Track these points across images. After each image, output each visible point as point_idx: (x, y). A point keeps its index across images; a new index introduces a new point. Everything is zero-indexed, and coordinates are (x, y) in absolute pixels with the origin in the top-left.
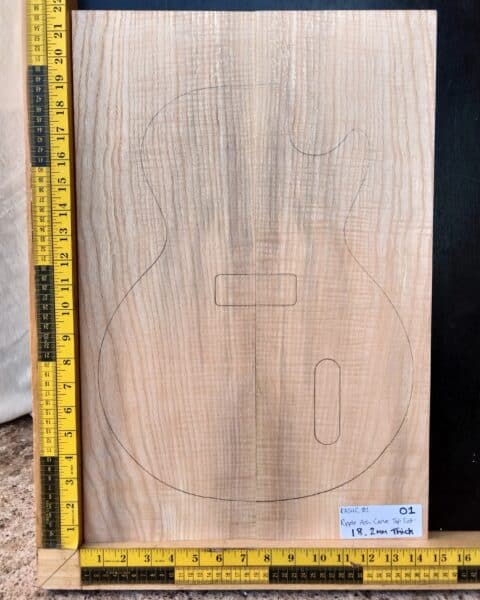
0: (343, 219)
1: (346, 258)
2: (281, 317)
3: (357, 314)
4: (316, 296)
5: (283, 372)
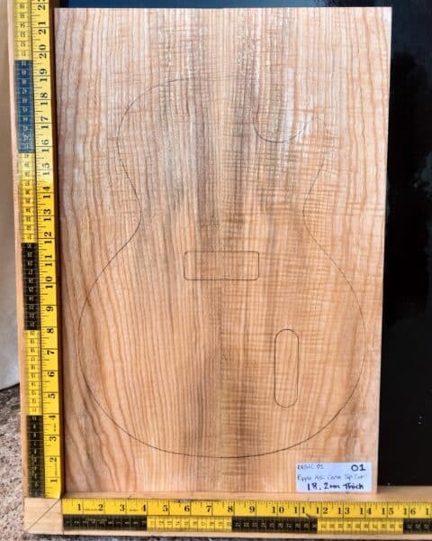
0: (303, 201)
1: (304, 237)
2: (245, 290)
3: (314, 289)
4: (277, 272)
5: (246, 341)
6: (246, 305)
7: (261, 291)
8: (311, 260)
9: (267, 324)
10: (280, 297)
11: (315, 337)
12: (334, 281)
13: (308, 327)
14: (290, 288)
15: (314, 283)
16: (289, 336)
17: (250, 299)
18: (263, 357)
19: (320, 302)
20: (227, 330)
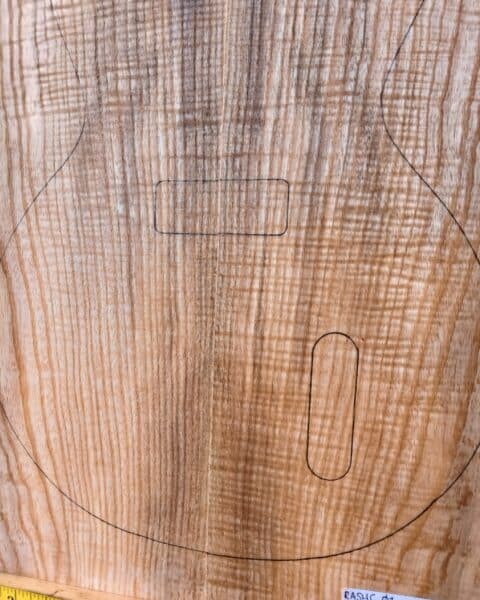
0: (380, 76)
1: (381, 149)
2: (260, 254)
3: (395, 255)
4: (323, 220)
6: (262, 283)
7: (289, 256)
8: (392, 196)
9: (299, 320)
10: (326, 268)
11: (392, 352)
12: (438, 240)
13: (379, 331)
14: (348, 251)
15: (396, 244)
16: (340, 346)
17: (269, 271)
18: (288, 381)
19: (405, 282)
20: (225, 326)
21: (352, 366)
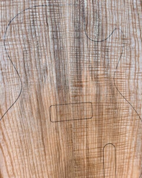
0: (113, 73)
2: (85, 124)
3: (122, 120)
4: (102, 112)
5: (88, 153)
6: (87, 133)
7: (94, 124)
8: (119, 104)
9: (99, 142)
10: (105, 126)
11: (123, 146)
12: (131, 115)
13: (120, 141)
14: (110, 120)
15: (121, 117)
16: (110, 147)
17: (89, 129)
18: (97, 161)
19: (125, 127)
20: (77, 148)
21: (114, 152)
